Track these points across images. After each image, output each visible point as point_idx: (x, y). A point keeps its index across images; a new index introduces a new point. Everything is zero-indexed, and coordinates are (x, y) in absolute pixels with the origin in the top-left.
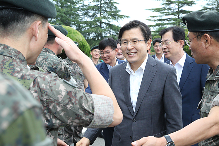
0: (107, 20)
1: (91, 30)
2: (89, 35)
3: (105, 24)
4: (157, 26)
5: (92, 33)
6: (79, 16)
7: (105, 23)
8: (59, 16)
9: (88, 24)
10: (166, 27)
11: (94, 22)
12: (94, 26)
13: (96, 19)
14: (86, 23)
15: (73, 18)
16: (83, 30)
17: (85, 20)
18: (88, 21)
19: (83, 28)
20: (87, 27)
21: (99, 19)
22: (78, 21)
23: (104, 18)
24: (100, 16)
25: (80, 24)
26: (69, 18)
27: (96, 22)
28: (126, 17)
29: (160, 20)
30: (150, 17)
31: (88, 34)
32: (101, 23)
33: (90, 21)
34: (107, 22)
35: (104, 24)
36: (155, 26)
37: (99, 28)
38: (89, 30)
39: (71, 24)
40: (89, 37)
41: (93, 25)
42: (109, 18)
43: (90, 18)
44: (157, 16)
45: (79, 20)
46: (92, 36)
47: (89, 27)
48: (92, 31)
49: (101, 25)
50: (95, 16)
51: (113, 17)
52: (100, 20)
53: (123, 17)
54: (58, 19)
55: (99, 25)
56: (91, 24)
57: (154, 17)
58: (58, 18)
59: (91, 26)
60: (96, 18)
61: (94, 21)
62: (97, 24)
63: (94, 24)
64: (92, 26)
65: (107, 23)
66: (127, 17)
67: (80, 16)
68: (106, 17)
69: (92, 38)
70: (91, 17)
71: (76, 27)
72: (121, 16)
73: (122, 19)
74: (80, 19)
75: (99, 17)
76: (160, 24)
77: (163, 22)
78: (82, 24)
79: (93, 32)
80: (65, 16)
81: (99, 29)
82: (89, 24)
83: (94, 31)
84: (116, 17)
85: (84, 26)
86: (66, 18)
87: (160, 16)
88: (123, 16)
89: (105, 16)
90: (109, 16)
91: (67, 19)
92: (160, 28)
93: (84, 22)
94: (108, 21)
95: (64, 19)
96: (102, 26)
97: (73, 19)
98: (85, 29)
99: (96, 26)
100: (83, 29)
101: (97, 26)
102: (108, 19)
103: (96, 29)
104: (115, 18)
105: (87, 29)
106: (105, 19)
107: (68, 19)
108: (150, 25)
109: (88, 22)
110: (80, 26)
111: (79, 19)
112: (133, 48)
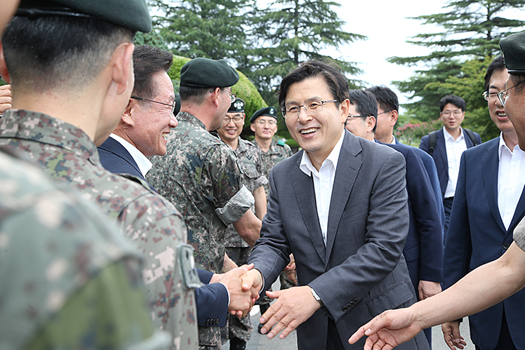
0: (311, 46)
1: (273, 70)
2: (268, 81)
3: (307, 56)
4: (434, 59)
5: (275, 76)
6: (245, 35)
7: (306, 52)
8: (197, 37)
9: (266, 56)
10: (457, 61)
11: (280, 51)
12: (281, 60)
13: (286, 42)
14: (260, 52)
15: (230, 41)
16: (254, 69)
17: (259, 47)
18: (266, 49)
19: (253, 65)
20: (263, 63)
21: (293, 43)
22: (242, 48)
23: (305, 39)
24: (294, 36)
25: (246, 57)
26: (220, 43)
27: (285, 50)
28: (357, 37)
29: (442, 43)
30: (418, 36)
31: (265, 78)
32: (297, 52)
33: (270, 49)
34: (311, 50)
35: (305, 55)
36: (429, 58)
37: (292, 64)
38: (269, 69)
39: (225, 56)
40: (269, 87)
41: (279, 56)
42: (316, 40)
43: (270, 41)
44: (435, 35)
45: (245, 46)
46: (276, 84)
47: (268, 63)
48: (274, 72)
49: (296, 58)
50: (284, 35)
51: (327, 37)
52: (294, 45)
53: (352, 37)
54: (196, 44)
55: (293, 56)
56: (272, 56)
57: (427, 36)
58: (196, 42)
59: (272, 61)
60: (284, 41)
61: (280, 47)
62: (287, 56)
63: (281, 56)
64: (276, 61)
65: (310, 53)
66: (360, 37)
67: (248, 37)
68: (310, 37)
69: (274, 88)
70: (274, 39)
71: (236, 62)
72: (344, 36)
73: (349, 41)
74: (248, 42)
75: (293, 39)
76: (441, 54)
77: (450, 50)
78: (252, 55)
79: (278, 74)
80: (211, 38)
81: (292, 67)
82: (269, 56)
83: (281, 73)
84: (334, 37)
85: (256, 59)
86: (214, 41)
87: (441, 34)
88: (351, 34)
89: (307, 36)
90: (316, 36)
91: (216, 44)
92: (441, 63)
93: (257, 49)
94: (313, 46)
95: (209, 43)
96: (299, 60)
97: (230, 44)
98: (258, 66)
99: (284, 59)
100: (253, 67)
101: (287, 61)
102: (315, 44)
103: (285, 67)
104: (332, 39)
105: (262, 67)
106: (306, 44)
107: (218, 43)
108: (417, 57)
109: (266, 51)
110: (247, 61)
111: (245, 43)
112: (310, 118)
